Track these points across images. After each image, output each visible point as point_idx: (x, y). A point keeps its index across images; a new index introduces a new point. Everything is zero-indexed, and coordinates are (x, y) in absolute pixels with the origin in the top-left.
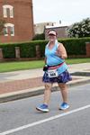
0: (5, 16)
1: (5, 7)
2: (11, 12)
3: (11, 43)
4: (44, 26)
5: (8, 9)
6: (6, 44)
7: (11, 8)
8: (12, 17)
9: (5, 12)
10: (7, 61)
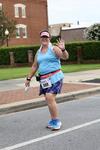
0: (17, 16)
1: (17, 6)
2: (24, 12)
3: (23, 46)
4: (60, 27)
5: (20, 9)
6: (18, 47)
7: (23, 7)
8: (24, 17)
9: (16, 12)
10: (19, 66)
